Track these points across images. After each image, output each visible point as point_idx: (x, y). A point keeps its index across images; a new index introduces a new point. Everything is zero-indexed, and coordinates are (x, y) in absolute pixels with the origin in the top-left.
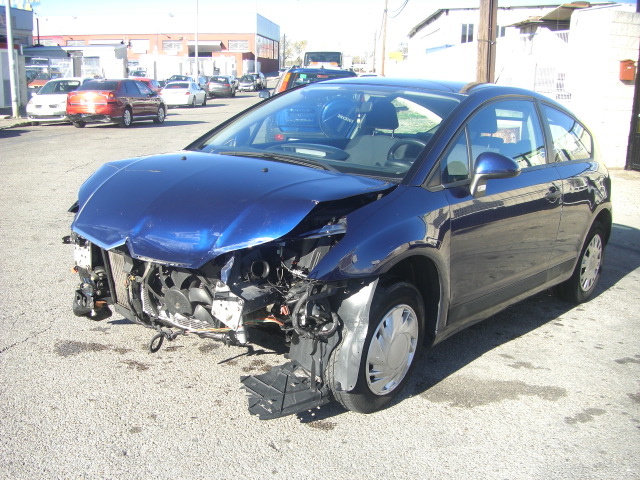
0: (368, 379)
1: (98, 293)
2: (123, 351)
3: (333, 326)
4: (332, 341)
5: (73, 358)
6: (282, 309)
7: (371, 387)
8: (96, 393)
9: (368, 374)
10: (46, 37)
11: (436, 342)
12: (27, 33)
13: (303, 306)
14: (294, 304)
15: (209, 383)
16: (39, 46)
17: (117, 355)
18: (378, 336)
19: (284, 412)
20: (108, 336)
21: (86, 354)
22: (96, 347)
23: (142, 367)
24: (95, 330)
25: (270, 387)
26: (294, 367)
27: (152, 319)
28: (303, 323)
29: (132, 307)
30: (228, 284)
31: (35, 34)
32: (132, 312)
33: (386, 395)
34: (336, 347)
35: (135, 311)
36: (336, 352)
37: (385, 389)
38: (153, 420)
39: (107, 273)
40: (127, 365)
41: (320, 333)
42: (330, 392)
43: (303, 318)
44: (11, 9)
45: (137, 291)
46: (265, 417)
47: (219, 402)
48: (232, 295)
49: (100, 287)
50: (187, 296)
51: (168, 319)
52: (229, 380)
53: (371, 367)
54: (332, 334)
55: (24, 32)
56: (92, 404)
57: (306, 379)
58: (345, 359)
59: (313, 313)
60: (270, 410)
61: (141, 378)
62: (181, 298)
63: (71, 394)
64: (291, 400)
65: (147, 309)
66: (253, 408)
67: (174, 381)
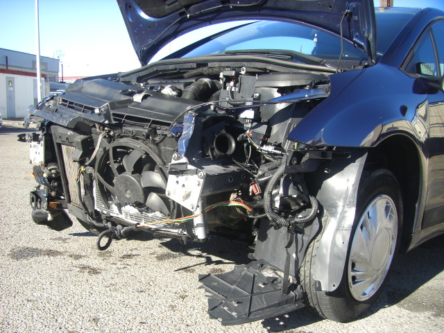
0: (350, 280)
1: (53, 194)
2: (78, 257)
3: (312, 211)
4: (310, 231)
5: (25, 261)
6: (251, 188)
7: (352, 290)
8: (37, 294)
9: (351, 274)
10: (67, 78)
11: (411, 247)
12: (55, 74)
13: (277, 184)
14: (266, 182)
15: (163, 288)
16: (62, 82)
17: (70, 260)
18: (362, 228)
19: (252, 317)
20: (66, 244)
21: (40, 258)
22: (50, 253)
23: (94, 271)
24: (55, 239)
25: (234, 287)
26: (262, 265)
27: (103, 217)
28: (277, 205)
29: (84, 204)
30: (185, 156)
31: (60, 75)
32: (84, 211)
33: (365, 302)
34: (314, 238)
35: (86, 209)
36: (315, 244)
37: (364, 294)
38: (94, 324)
39: (60, 170)
40: (78, 269)
41: (296, 220)
42: (305, 295)
43: (277, 198)
44: (40, 57)
45: (89, 188)
46: (228, 321)
47: (172, 307)
48: (190, 167)
49: (55, 187)
50: (139, 182)
51: (120, 216)
52: (186, 287)
53: (353, 265)
54: (309, 223)
55: (53, 74)
56: (29, 305)
57: (276, 279)
58: (327, 252)
59: (290, 193)
60: (234, 314)
61: (90, 281)
62: (132, 183)
63: (9, 295)
64: (259, 303)
65: (99, 206)
66: (214, 311)
67: (126, 285)
